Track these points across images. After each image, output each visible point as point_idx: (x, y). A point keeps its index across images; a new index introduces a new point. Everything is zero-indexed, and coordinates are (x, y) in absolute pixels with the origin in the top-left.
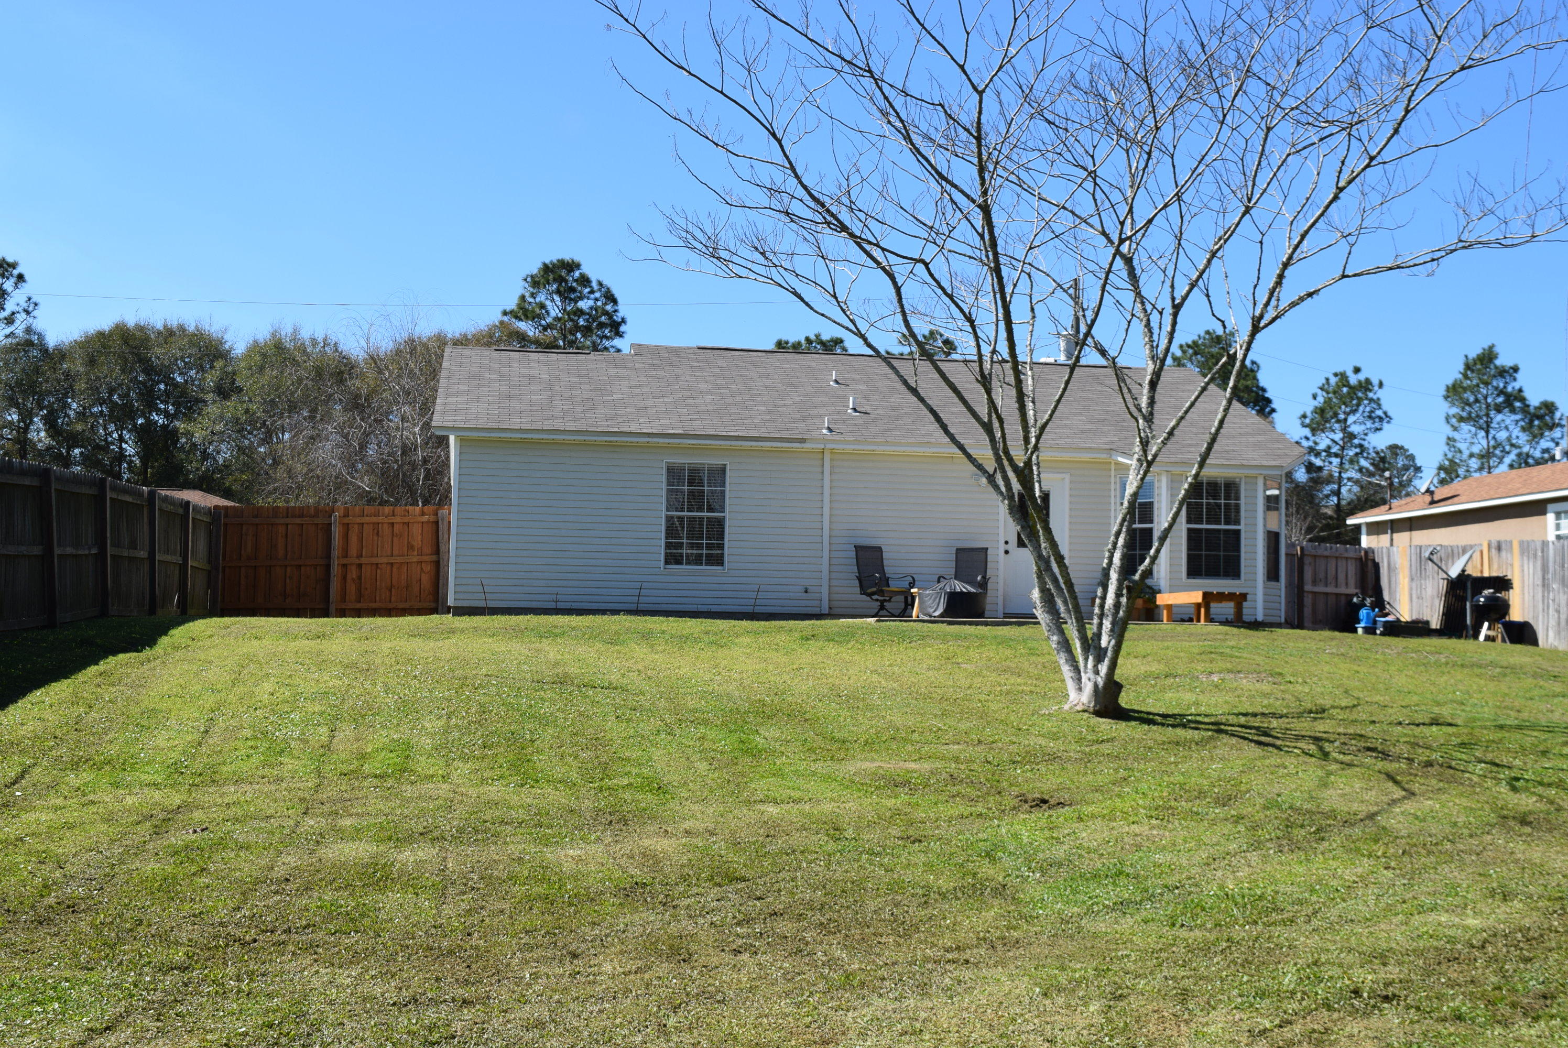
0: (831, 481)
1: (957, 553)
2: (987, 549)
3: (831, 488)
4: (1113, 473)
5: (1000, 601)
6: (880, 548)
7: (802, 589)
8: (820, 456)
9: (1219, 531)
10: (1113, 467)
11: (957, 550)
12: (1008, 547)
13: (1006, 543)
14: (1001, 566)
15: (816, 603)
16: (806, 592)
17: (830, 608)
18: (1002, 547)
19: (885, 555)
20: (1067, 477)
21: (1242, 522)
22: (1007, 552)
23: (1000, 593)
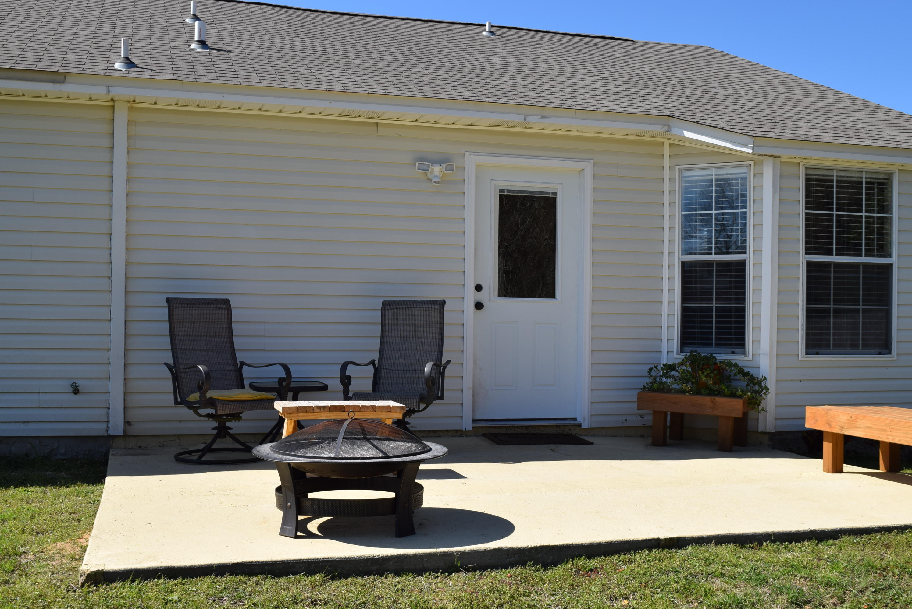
0: (129, 166)
1: (383, 310)
2: (444, 302)
3: (128, 181)
4: (667, 162)
5: (467, 398)
6: (227, 302)
7: (65, 386)
8: (107, 114)
9: (856, 266)
10: (667, 151)
11: (385, 303)
12: (481, 297)
13: (479, 288)
14: (469, 332)
15: (100, 414)
16: (76, 391)
17: (127, 423)
18: (471, 297)
19: (236, 315)
20: (589, 168)
21: (895, 251)
22: (479, 306)
23: (468, 382)
